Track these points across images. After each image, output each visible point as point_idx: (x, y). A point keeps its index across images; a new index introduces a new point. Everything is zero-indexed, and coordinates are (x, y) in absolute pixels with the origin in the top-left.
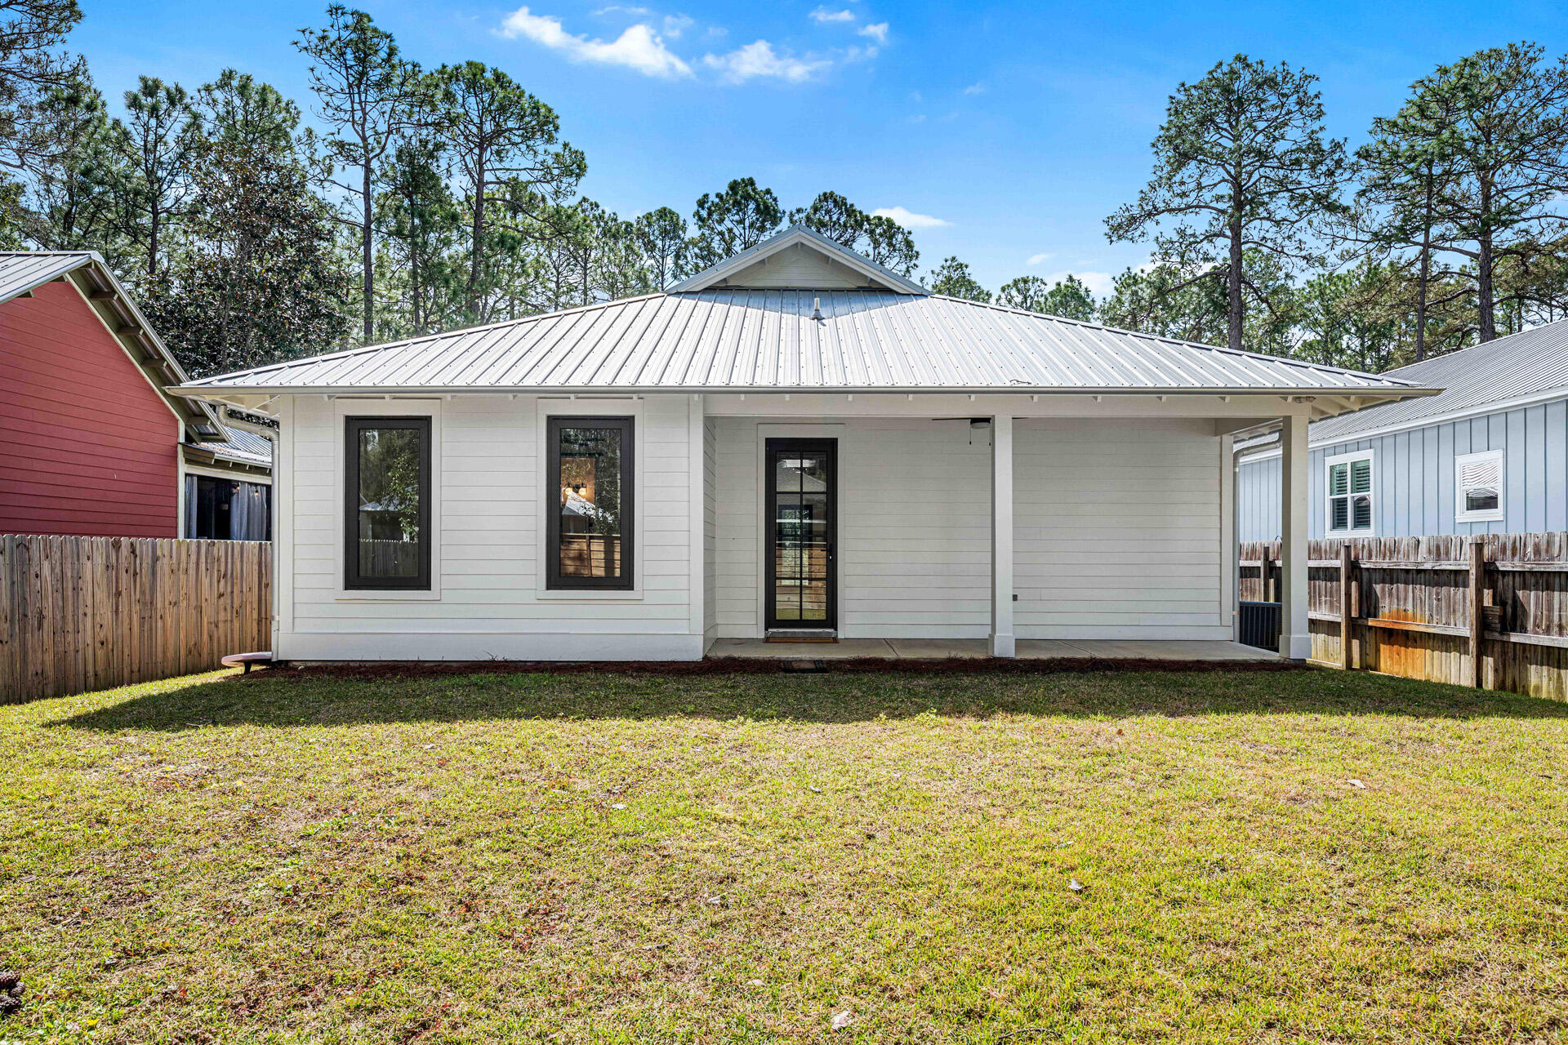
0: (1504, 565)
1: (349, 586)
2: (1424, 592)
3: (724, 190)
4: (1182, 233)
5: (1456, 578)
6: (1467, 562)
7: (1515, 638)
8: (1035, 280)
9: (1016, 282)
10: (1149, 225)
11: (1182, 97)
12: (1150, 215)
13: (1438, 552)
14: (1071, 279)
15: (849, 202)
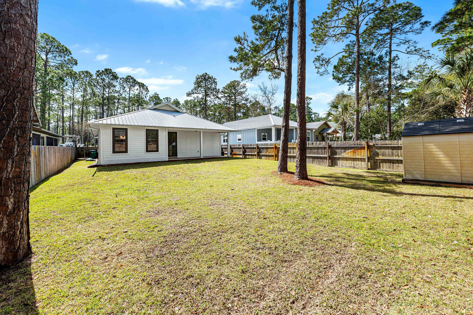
0: (245, 147)
1: (113, 153)
2: (238, 149)
3: (103, 70)
4: (197, 97)
5: (241, 148)
6: (241, 147)
7: (246, 153)
8: (169, 98)
9: (166, 98)
10: (193, 95)
11: (198, 77)
12: (193, 93)
13: (239, 146)
14: (176, 99)
15: (134, 78)
